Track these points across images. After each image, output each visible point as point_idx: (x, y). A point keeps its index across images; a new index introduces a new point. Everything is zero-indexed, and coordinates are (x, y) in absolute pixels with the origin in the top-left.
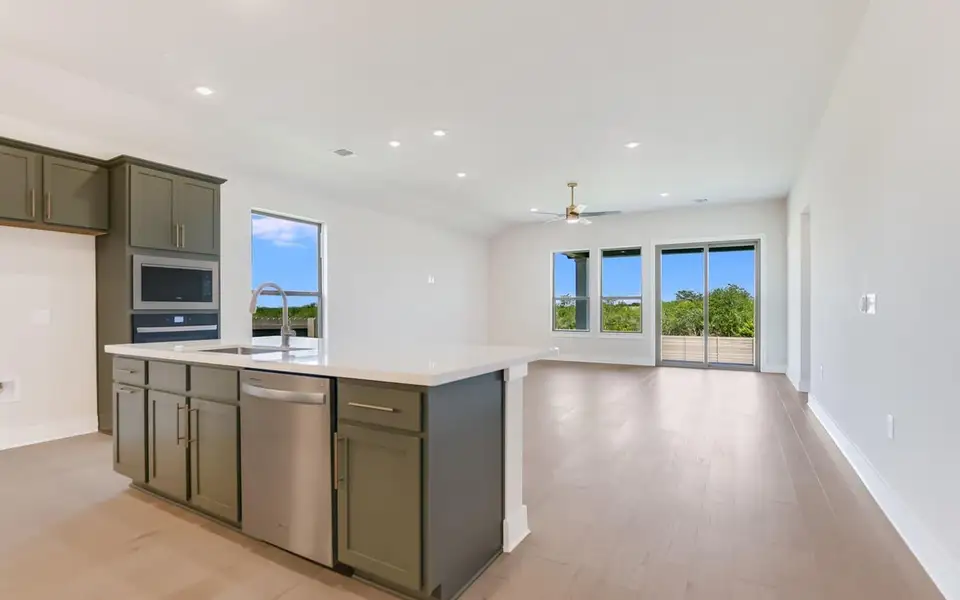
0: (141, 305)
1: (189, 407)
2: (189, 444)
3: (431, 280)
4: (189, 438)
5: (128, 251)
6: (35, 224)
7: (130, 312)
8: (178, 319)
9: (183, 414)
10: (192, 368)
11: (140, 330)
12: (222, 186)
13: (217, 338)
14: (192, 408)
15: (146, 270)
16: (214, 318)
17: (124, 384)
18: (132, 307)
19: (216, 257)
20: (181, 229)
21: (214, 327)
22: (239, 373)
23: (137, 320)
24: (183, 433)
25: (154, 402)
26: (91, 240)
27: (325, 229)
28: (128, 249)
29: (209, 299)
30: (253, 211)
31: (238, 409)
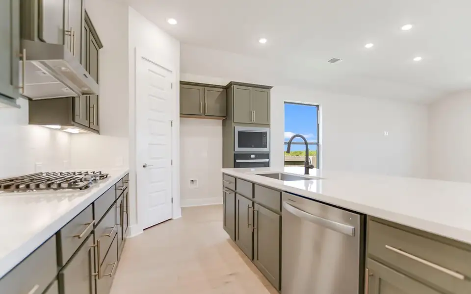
0: (238, 150)
1: (254, 209)
2: (254, 229)
3: (386, 134)
4: (254, 227)
5: (233, 125)
6: (201, 116)
7: (234, 153)
8: (253, 156)
9: (251, 210)
10: (255, 185)
11: (238, 161)
12: (271, 90)
13: (269, 166)
14: (255, 209)
15: (239, 133)
16: (267, 156)
17: (227, 188)
18: (234, 150)
19: (268, 125)
20: (254, 113)
21: (268, 160)
22: (281, 193)
23: (237, 156)
24: (251, 222)
25: (239, 200)
26: (221, 121)
27: (321, 108)
28: (233, 123)
29: (266, 147)
30: (285, 102)
31: (281, 217)
